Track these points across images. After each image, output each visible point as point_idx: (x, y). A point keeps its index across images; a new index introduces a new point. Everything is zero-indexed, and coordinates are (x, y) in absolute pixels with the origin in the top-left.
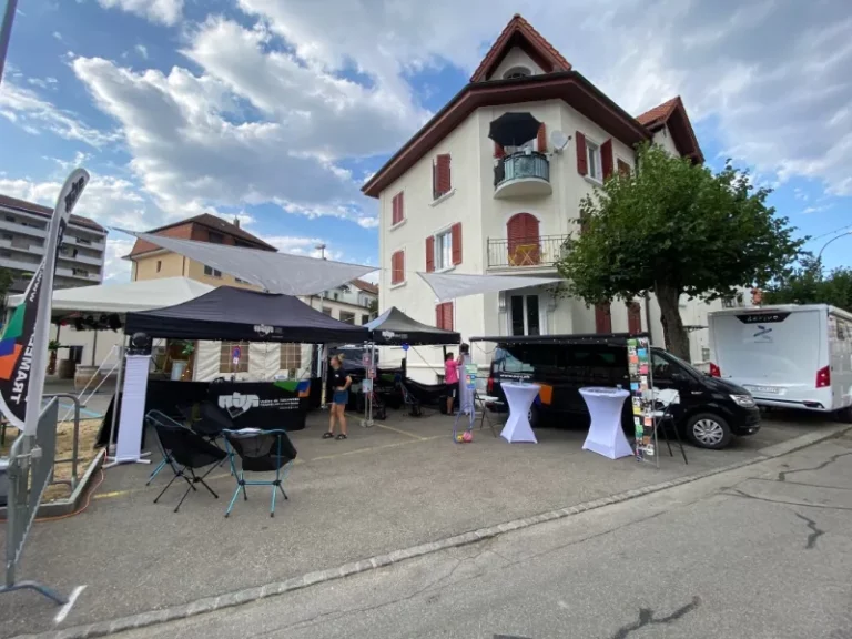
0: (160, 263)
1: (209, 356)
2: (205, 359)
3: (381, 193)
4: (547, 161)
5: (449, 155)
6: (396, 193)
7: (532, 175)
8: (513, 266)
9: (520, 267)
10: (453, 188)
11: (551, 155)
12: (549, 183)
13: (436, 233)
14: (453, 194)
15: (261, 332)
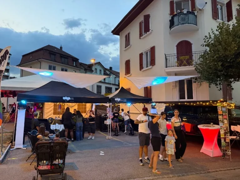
0: (31, 67)
1: (49, 108)
2: (48, 109)
3: (120, 33)
4: (195, 15)
5: (149, 15)
6: (127, 33)
7: (187, 23)
8: (178, 66)
9: (181, 67)
10: (151, 30)
11: (198, 12)
12: (197, 25)
13: (144, 51)
14: (151, 33)
15: (66, 100)
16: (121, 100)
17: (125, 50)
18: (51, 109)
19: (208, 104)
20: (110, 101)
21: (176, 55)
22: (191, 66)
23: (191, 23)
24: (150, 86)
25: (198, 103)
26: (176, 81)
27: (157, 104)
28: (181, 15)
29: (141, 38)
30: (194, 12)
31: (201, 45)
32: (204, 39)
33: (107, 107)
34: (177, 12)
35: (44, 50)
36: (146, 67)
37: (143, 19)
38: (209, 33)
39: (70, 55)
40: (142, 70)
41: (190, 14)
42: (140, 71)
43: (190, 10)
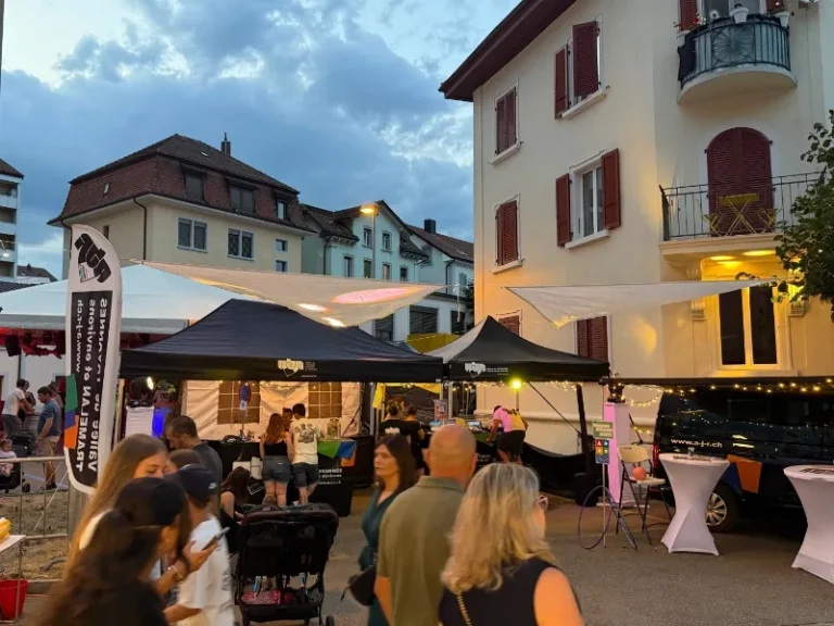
0: (107, 228)
2: (198, 401)
3: (476, 93)
4: (782, 28)
5: (595, 23)
6: (502, 93)
7: (749, 60)
8: (714, 235)
9: (726, 237)
10: (604, 84)
11: (793, 14)
12: (788, 69)
13: (574, 169)
14: (605, 96)
15: (287, 370)
16: (490, 370)
17: (496, 164)
18: (207, 402)
19: (816, 389)
20: (448, 375)
21: (706, 188)
22: (763, 234)
23: (765, 59)
24: (602, 314)
25: (782, 385)
27: (630, 386)
28: (726, 31)
29: (565, 114)
30: (777, 15)
31: (802, 157)
32: (810, 138)
33: (437, 396)
34: (707, 15)
35: (160, 158)
36: (582, 231)
37: (572, 40)
39: (264, 175)
40: (568, 245)
41: (760, 23)
42: (559, 249)
43: (763, 10)
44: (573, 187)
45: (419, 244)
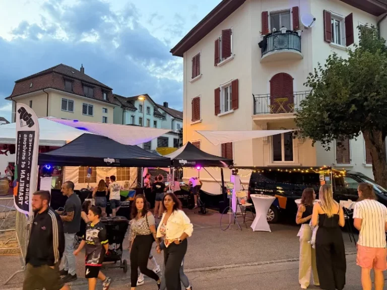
0: (31, 102)
2: (69, 174)
3: (184, 54)
4: (298, 36)
5: (230, 30)
6: (194, 54)
7: (287, 47)
8: (271, 113)
9: (276, 114)
10: (233, 54)
11: (302, 31)
12: (300, 52)
13: (222, 86)
14: (233, 58)
15: (108, 162)
16: (189, 163)
17: (192, 82)
18: (75, 173)
19: (307, 171)
20: (173, 165)
21: (269, 95)
22: (290, 113)
23: (292, 47)
24: (231, 141)
25: (295, 170)
26: (268, 137)
27: (240, 170)
28: (278, 36)
29: (218, 64)
30: (297, 31)
31: (304, 84)
32: (307, 78)
33: (168, 173)
35: (55, 74)
36: (224, 110)
37: (221, 36)
38: (315, 69)
39: (98, 82)
40: (219, 115)
41: (291, 34)
42: (215, 116)
43: (292, 29)
44: (221, 93)
45: (161, 112)
